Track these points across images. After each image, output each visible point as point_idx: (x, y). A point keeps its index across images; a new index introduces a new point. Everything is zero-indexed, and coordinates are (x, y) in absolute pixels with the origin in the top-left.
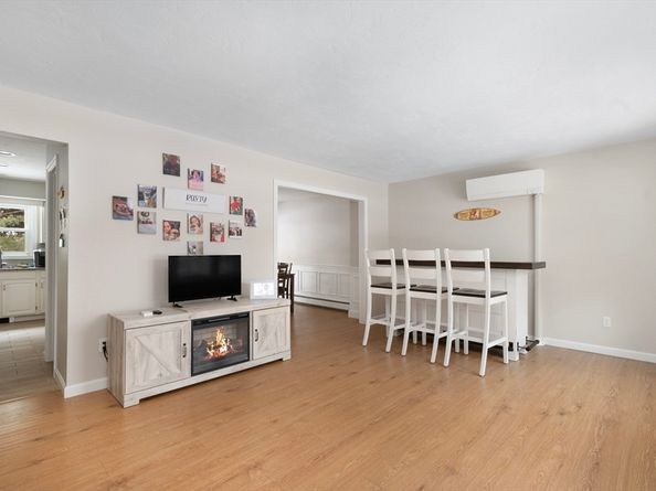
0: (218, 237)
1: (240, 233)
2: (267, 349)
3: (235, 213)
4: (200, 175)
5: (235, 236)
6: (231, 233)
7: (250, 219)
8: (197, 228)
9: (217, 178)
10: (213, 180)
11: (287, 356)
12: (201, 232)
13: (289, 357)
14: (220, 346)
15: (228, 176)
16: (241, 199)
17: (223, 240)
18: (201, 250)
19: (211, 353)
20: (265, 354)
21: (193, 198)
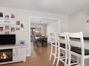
0: (13, 30)
1: (19, 29)
2: (18, 58)
3: (18, 25)
4: (8, 17)
5: (18, 30)
6: (17, 29)
7: (22, 26)
8: (7, 28)
9: (13, 17)
10: (12, 17)
11: (25, 61)
12: (8, 29)
13: (26, 61)
14: (4, 57)
15: (16, 16)
16: (19, 21)
17: (14, 31)
18: (8, 33)
19: (2, 58)
20: (18, 59)
21: (6, 22)
